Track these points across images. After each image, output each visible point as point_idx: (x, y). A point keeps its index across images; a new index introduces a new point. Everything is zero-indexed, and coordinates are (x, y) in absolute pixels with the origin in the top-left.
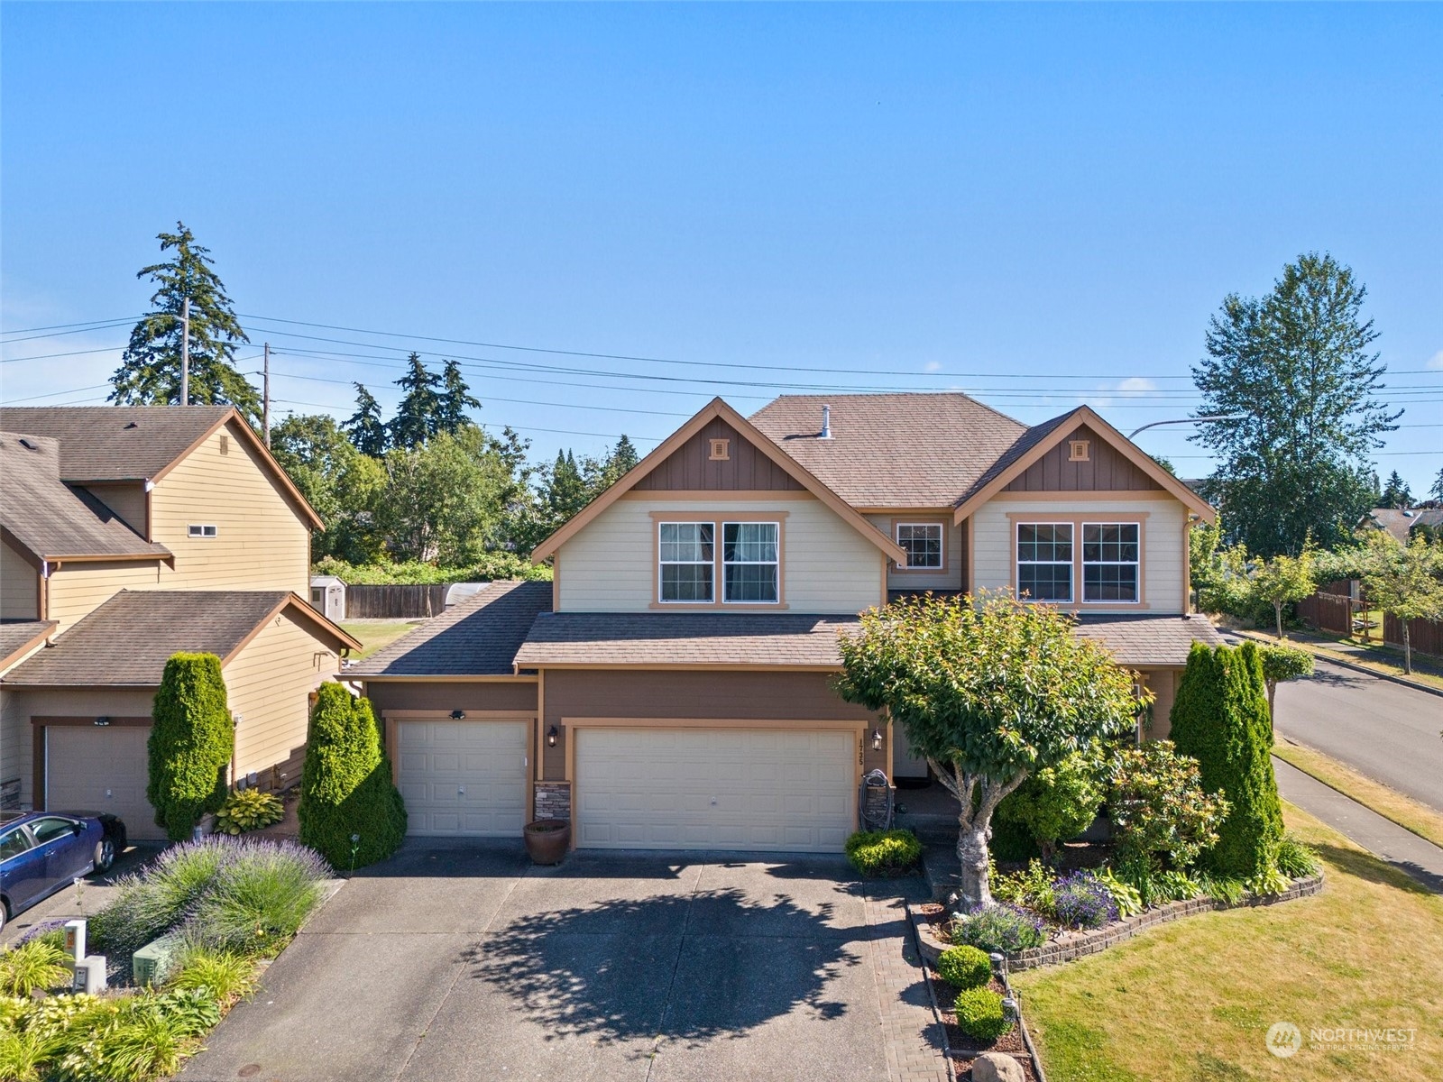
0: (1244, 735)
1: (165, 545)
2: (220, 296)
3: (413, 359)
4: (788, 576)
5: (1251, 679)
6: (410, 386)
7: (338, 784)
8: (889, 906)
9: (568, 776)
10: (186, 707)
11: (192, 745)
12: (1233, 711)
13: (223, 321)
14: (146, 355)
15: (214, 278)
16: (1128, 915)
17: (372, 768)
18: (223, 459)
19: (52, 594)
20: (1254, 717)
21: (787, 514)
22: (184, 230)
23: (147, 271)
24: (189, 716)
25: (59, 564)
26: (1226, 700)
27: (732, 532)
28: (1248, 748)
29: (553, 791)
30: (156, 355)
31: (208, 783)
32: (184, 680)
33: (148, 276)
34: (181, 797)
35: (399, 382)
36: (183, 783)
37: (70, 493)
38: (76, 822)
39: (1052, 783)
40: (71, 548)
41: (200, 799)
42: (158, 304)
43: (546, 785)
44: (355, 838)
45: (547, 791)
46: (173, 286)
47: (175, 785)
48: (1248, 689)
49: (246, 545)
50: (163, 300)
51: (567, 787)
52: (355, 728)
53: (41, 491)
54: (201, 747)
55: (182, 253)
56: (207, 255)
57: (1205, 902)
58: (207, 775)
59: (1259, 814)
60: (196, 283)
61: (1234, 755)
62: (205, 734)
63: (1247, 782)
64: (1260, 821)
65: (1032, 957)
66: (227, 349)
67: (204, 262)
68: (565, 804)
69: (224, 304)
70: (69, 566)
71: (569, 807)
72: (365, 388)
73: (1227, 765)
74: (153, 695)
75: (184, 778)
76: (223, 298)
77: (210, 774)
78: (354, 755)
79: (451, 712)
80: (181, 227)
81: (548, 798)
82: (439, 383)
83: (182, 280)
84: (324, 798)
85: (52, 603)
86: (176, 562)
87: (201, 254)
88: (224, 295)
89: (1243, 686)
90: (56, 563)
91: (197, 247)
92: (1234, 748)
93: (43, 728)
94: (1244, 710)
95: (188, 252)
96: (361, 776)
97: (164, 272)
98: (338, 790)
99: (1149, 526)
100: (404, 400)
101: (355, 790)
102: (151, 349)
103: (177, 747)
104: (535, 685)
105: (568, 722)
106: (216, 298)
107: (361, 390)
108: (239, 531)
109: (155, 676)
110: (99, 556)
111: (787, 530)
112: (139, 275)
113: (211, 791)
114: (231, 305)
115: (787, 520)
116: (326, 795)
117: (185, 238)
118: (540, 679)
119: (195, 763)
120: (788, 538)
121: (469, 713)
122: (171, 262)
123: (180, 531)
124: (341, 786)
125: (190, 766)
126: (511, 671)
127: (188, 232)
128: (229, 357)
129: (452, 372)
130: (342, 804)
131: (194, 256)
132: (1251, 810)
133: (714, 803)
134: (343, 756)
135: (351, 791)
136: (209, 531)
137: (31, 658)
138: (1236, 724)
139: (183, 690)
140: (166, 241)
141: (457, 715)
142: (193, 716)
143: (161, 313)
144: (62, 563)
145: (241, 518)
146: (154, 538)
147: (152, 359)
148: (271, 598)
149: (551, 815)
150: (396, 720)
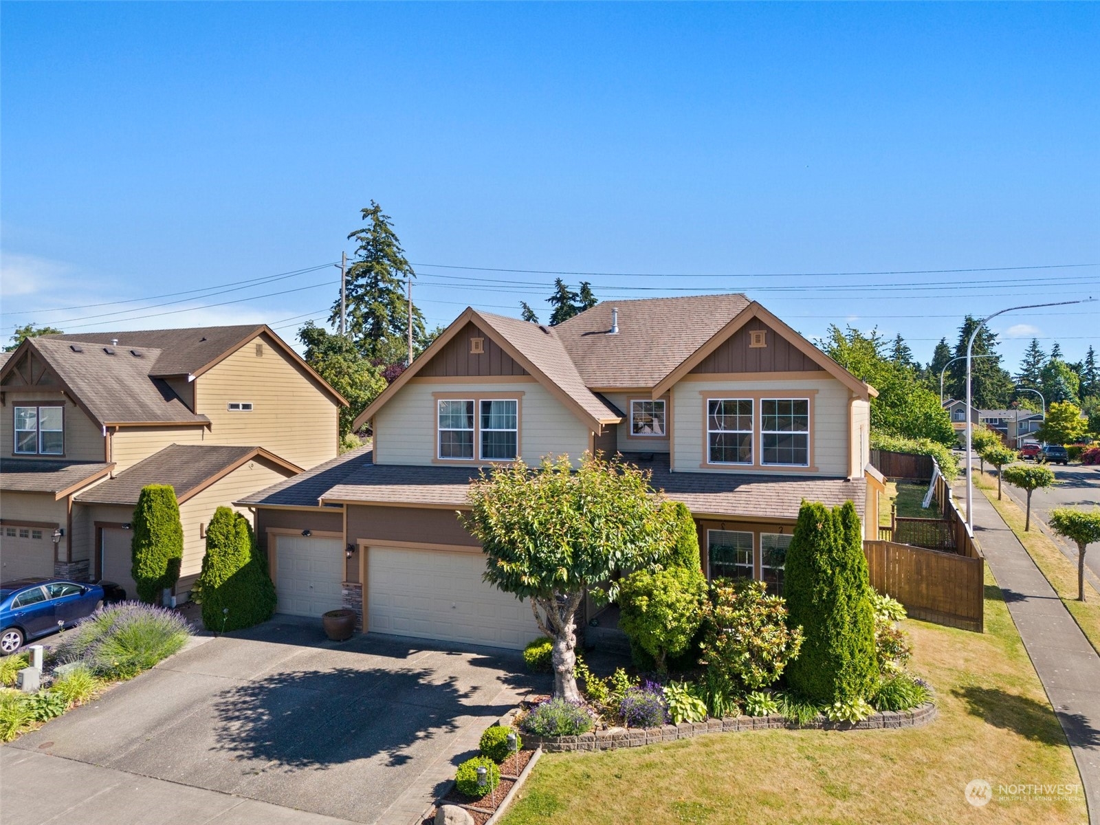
0: (830, 581)
1: (207, 416)
2: (397, 247)
3: (558, 282)
4: (524, 441)
5: (845, 534)
6: (557, 302)
7: (218, 574)
8: (517, 694)
9: (361, 580)
10: (147, 519)
11: (150, 544)
12: (822, 560)
13: (399, 264)
14: (353, 290)
15: (393, 235)
16: (684, 721)
17: (242, 565)
18: (259, 360)
19: (114, 446)
20: (844, 567)
21: (523, 393)
22: (375, 205)
23: (353, 235)
24: (148, 525)
25: (117, 428)
26: (817, 551)
27: (486, 406)
28: (833, 592)
29: (351, 590)
30: (358, 289)
31: (160, 569)
32: (146, 502)
33: (354, 238)
34: (143, 576)
35: (549, 300)
36: (145, 567)
37: (151, 383)
38: (83, 587)
39: (644, 608)
40: (131, 418)
41: (156, 578)
42: (360, 256)
43: (348, 586)
44: (225, 611)
45: (348, 590)
46: (368, 243)
47: (140, 568)
48: (840, 542)
49: (279, 416)
50: (363, 253)
51: (360, 588)
52: (232, 538)
53: (130, 382)
54: (157, 545)
55: (374, 220)
56: (389, 220)
57: (778, 720)
58: (160, 563)
59: (839, 651)
60: (382, 240)
61: (820, 598)
62: (158, 537)
63: (829, 622)
64: (839, 657)
65: (568, 742)
66: (401, 283)
67: (389, 227)
68: (359, 599)
69: (399, 253)
70: (124, 429)
71: (361, 602)
72: (527, 305)
73: (814, 606)
74: (133, 510)
75: (145, 564)
76: (399, 249)
77: (162, 563)
78: (230, 556)
79: (302, 531)
80: (373, 203)
81: (348, 595)
82: (578, 299)
83: (374, 239)
84: (209, 583)
85: (114, 452)
86: (213, 427)
87: (386, 220)
88: (399, 247)
89: (835, 540)
90: (115, 427)
91: (383, 216)
92: (821, 592)
93: (101, 529)
94: (834, 560)
95: (378, 220)
96: (234, 570)
97: (363, 235)
98: (218, 578)
99: (818, 401)
100: (554, 312)
101: (228, 579)
102: (356, 286)
103: (142, 544)
104: (342, 514)
105: (362, 542)
106: (395, 249)
107: (525, 306)
108: (272, 407)
109: (135, 499)
110: (149, 422)
111: (523, 405)
112: (349, 237)
113: (163, 573)
114: (403, 253)
115: (524, 397)
116: (210, 581)
117: (376, 211)
118: (344, 510)
119: (152, 555)
120: (524, 412)
121: (314, 532)
122: (368, 227)
123: (222, 407)
124: (220, 576)
125: (149, 557)
126: (317, 503)
127: (377, 207)
128: (402, 288)
129: (585, 289)
130: (219, 587)
131: (382, 222)
132: (831, 646)
133: (454, 607)
134: (223, 556)
135: (226, 579)
136: (246, 407)
137: (98, 485)
138: (825, 572)
139: (146, 508)
140: (366, 213)
141: (305, 533)
142: (151, 525)
143: (361, 262)
144: (119, 427)
145: (275, 398)
146: (198, 412)
147: (357, 292)
148: (243, 451)
149: (350, 607)
150: (274, 535)
